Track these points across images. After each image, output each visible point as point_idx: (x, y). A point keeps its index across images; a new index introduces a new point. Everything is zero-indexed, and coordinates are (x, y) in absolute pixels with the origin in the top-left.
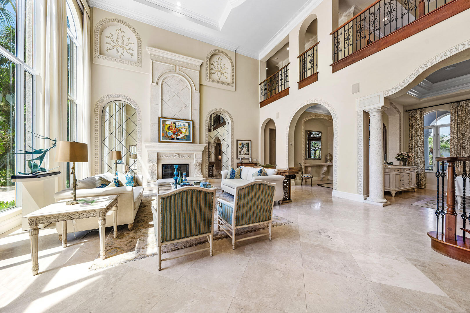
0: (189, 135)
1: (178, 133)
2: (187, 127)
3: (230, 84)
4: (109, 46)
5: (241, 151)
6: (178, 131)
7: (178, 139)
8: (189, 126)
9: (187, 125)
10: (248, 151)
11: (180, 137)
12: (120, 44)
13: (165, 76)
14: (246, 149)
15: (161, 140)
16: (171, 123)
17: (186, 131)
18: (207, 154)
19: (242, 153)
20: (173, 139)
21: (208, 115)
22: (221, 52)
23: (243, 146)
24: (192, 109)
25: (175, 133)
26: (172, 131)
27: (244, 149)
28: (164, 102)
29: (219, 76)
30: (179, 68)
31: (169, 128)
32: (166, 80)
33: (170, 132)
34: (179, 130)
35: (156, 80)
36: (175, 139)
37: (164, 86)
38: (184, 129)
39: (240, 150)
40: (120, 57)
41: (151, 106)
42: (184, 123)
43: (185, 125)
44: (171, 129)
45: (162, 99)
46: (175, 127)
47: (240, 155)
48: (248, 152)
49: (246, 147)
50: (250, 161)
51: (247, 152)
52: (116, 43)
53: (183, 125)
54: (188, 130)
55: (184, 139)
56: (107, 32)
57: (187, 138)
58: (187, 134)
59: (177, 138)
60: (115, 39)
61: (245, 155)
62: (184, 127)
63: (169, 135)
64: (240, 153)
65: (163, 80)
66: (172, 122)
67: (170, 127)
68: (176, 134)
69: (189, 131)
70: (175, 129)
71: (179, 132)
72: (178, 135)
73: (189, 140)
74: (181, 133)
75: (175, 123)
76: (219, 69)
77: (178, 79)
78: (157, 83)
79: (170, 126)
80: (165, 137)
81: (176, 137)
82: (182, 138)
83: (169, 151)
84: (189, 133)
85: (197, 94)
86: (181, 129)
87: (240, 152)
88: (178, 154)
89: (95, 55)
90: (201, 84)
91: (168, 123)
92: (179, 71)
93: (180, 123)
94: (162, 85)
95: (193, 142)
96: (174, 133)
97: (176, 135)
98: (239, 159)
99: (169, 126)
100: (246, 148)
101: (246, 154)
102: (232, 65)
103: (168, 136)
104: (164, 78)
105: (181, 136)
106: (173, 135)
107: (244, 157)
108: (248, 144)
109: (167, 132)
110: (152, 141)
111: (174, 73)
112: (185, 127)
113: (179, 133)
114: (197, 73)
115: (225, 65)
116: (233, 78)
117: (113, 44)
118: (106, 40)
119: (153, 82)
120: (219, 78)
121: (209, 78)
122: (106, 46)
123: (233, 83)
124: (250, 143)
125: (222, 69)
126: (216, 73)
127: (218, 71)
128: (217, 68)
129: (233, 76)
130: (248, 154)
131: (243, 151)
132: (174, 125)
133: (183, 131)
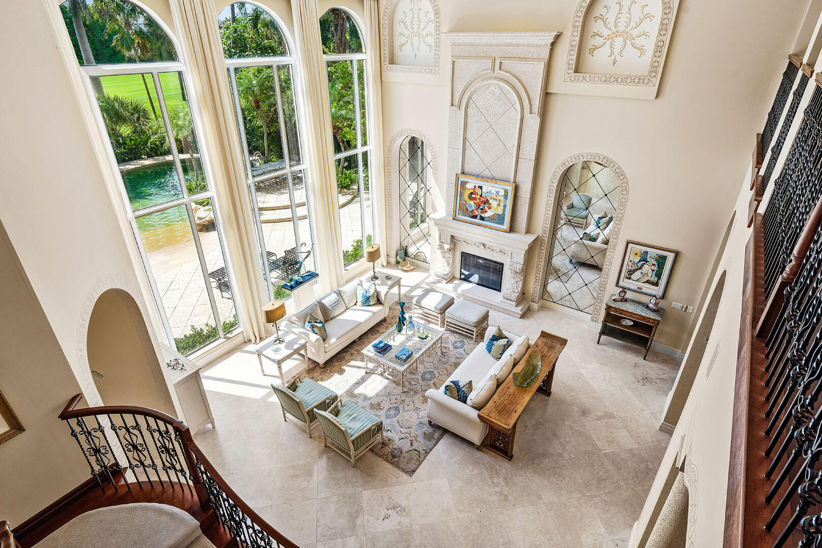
0: (504, 214)
1: (484, 207)
2: (502, 198)
4: (403, 39)
5: (635, 271)
6: (485, 204)
7: (482, 219)
8: (506, 196)
9: (502, 193)
10: (659, 275)
11: (487, 215)
12: (416, 30)
13: (472, 90)
15: (458, 217)
16: (475, 187)
17: (499, 205)
19: (637, 275)
20: (475, 217)
21: (557, 170)
23: (644, 260)
24: (517, 157)
25: (480, 206)
26: (475, 201)
27: (647, 268)
28: (467, 145)
29: (616, 51)
30: (501, 63)
31: (470, 198)
32: (474, 98)
33: (472, 202)
34: (486, 202)
35: (456, 101)
36: (479, 217)
37: (470, 110)
38: (496, 200)
39: (633, 268)
40: (415, 55)
41: (448, 152)
42: (497, 190)
43: (497, 193)
44: (475, 199)
45: (465, 139)
46: (481, 196)
47: (629, 278)
48: (659, 278)
49: (654, 265)
51: (655, 279)
52: (411, 29)
53: (495, 193)
54: (502, 204)
55: (494, 220)
56: (399, 16)
57: (499, 219)
58: (500, 212)
59: (481, 216)
60: (408, 23)
61: (647, 285)
62: (496, 198)
63: (470, 210)
64: (630, 275)
65: (470, 98)
66: (477, 186)
67: (472, 193)
68: (482, 209)
69: (505, 206)
70: (480, 199)
71: (487, 205)
72: (484, 211)
73: (502, 223)
74: (490, 208)
75: (481, 187)
76: (621, 28)
77: (497, 91)
78: (459, 107)
79: (473, 191)
80: (463, 211)
81: (480, 214)
82: (489, 217)
84: (504, 211)
85: (533, 122)
86: (491, 201)
87: (631, 272)
88: (484, 245)
89: (385, 67)
90: (550, 91)
91: (470, 186)
92: (500, 72)
93: (490, 189)
94: (467, 107)
95: (512, 229)
96: (478, 206)
97: (480, 210)
98: (622, 288)
99: (471, 191)
100: (656, 268)
101: (647, 282)
103: (467, 210)
104: (469, 93)
105: (489, 213)
106: (476, 209)
107: (641, 289)
108: (661, 260)
109: (466, 202)
111: (491, 78)
112: (498, 198)
113: (486, 208)
114: (541, 67)
115: (647, 5)
116: (658, 54)
117: (407, 33)
118: (399, 28)
119: (452, 105)
120: (613, 57)
121: (576, 71)
122: (398, 41)
123: (656, 72)
124: (671, 257)
125: (633, 24)
126: (608, 43)
127: (617, 34)
128: (613, 27)
129: (662, 47)
130: (656, 284)
131: (642, 273)
132: (479, 191)
133: (494, 204)
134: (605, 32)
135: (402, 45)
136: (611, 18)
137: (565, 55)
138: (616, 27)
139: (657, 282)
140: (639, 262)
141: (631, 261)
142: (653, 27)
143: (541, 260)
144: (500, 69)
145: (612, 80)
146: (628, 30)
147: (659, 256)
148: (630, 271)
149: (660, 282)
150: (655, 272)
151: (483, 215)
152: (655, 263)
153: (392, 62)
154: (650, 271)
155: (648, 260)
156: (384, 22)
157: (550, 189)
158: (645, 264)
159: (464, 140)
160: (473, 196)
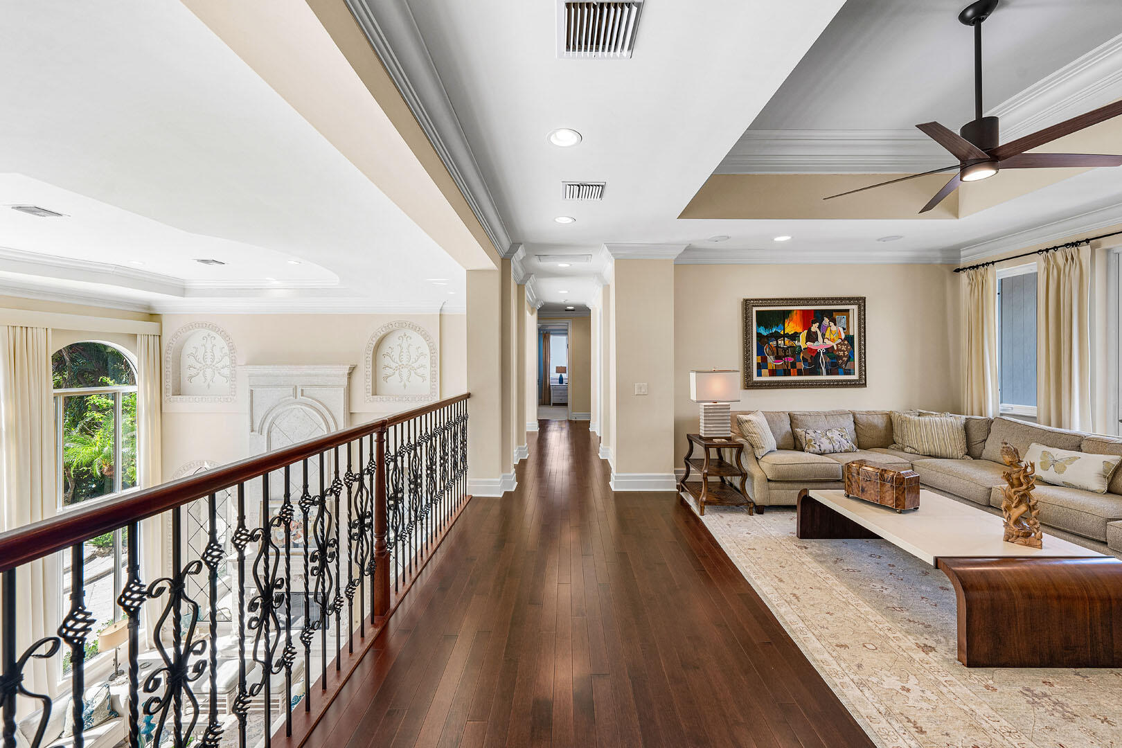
1: (298, 532)
3: (425, 398)
4: (193, 372)
7: (296, 546)
12: (209, 363)
13: (274, 415)
22: (402, 325)
29: (405, 378)
30: (303, 390)
32: (277, 422)
35: (257, 427)
37: (273, 434)
40: (210, 386)
52: (203, 362)
56: (188, 349)
60: (200, 357)
65: (273, 423)
68: (294, 535)
72: (298, 536)
76: (405, 362)
77: (300, 414)
78: (261, 432)
81: (294, 541)
89: (167, 398)
90: (352, 411)
92: (302, 398)
94: (269, 432)
102: (432, 349)
104: (271, 418)
111: (293, 403)
114: (341, 393)
115: (420, 347)
116: (434, 380)
117: (198, 366)
118: (187, 361)
119: (252, 431)
120: (403, 383)
121: (375, 393)
122: (186, 373)
123: (435, 392)
125: (413, 360)
126: (397, 373)
127: (402, 367)
128: (399, 362)
129: (435, 375)
134: (394, 365)
135: (191, 377)
136: (396, 355)
137: (362, 381)
138: (401, 362)
142: (426, 361)
144: (302, 395)
145: (404, 399)
146: (410, 363)
151: (297, 542)
153: (178, 392)
156: (168, 356)
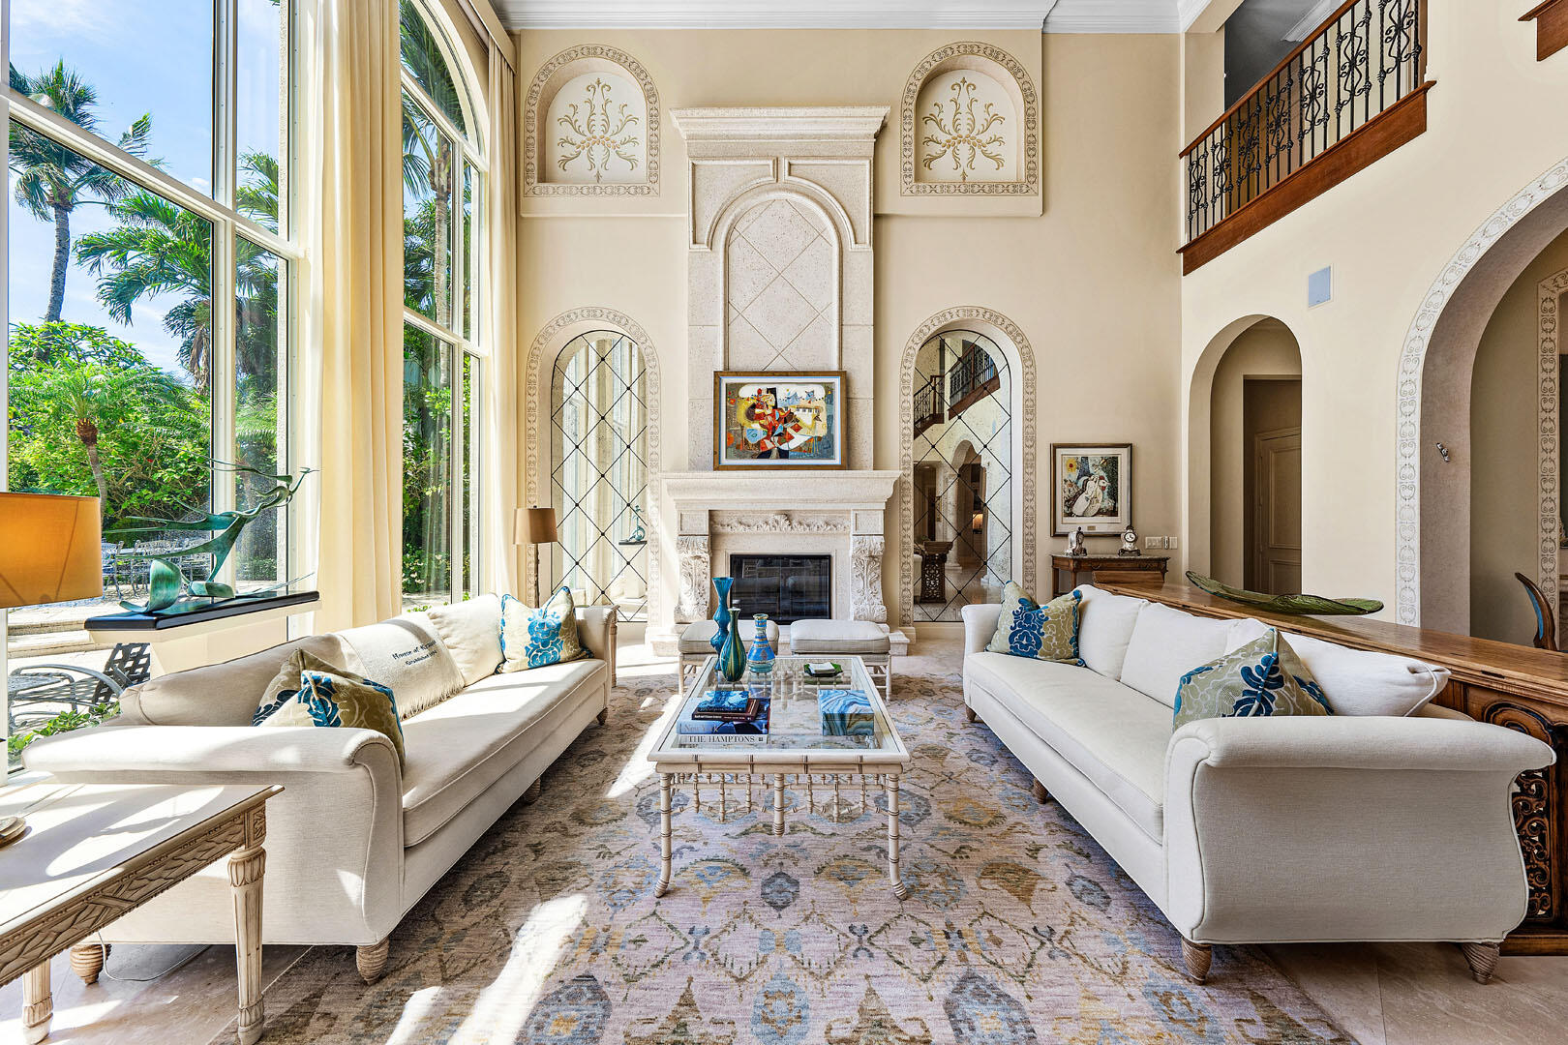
0: (830, 435)
1: (785, 429)
2: (822, 404)
3: (1014, 188)
4: (569, 150)
5: (1075, 498)
6: (785, 422)
7: (783, 454)
8: (829, 398)
9: (820, 392)
10: (1113, 494)
11: (792, 445)
12: (598, 133)
13: (738, 210)
14: (1103, 488)
15: (725, 461)
16: (760, 391)
17: (817, 418)
18: (906, 513)
19: (1081, 505)
20: (767, 454)
21: (910, 344)
22: (971, 49)
23: (1085, 473)
24: (841, 325)
25: (775, 428)
26: (762, 422)
27: (1093, 487)
28: (733, 314)
29: (964, 162)
30: (790, 165)
31: (751, 415)
32: (740, 227)
33: (756, 426)
34: (790, 417)
35: (703, 235)
36: (775, 453)
37: (734, 249)
38: (810, 409)
39: (1072, 493)
40: (598, 176)
41: (690, 335)
42: (810, 388)
43: (810, 395)
44: (761, 417)
45: (727, 303)
46: (775, 407)
47: (1070, 515)
48: (1116, 500)
49: (1101, 478)
50: (1127, 546)
51: (1108, 504)
52: (587, 133)
53: (805, 395)
54: (823, 416)
55: (809, 451)
56: (560, 108)
57: (823, 446)
58: (822, 431)
59: (780, 450)
60: (583, 124)
61: (1100, 518)
62: (808, 405)
63: (752, 441)
64: (1070, 507)
65: (732, 228)
66: (764, 388)
67: (754, 406)
68: (779, 435)
69: (830, 418)
70: (773, 415)
71: (790, 424)
72: (785, 437)
73: (830, 454)
74: (797, 429)
75: (773, 391)
76: (964, 132)
77: (787, 212)
78: (711, 245)
79: (755, 402)
80: (738, 447)
81: (777, 445)
82: (799, 449)
83: (752, 502)
84: (830, 428)
85: (862, 258)
86: (799, 414)
87: (1070, 502)
88: (787, 516)
89: (528, 188)
90: (880, 212)
91: (747, 392)
92: (791, 178)
93: (793, 389)
94: (727, 245)
95: (848, 464)
96: (771, 430)
97: (776, 439)
98: (1066, 536)
99: (751, 402)
100: (1105, 483)
101: (1100, 512)
102: (1028, 94)
103: (746, 442)
104: (732, 217)
105: (798, 440)
106: (768, 438)
107: (1093, 528)
108: (1111, 464)
109: (742, 427)
110: (694, 466)
111: (775, 190)
112: (814, 404)
113: (790, 431)
114: (864, 170)
115: (991, 104)
116: (1031, 153)
117: (578, 139)
118: (559, 131)
119: (696, 242)
120: (960, 170)
121: (917, 180)
122: (558, 150)
123: (1034, 176)
124: (1123, 455)
125: (979, 127)
126: (949, 151)
127: (960, 140)
128: (952, 131)
129: (1034, 143)
130: (1113, 512)
131: (1087, 499)
132: (770, 400)
133: (805, 418)
134: (943, 137)
135: (566, 160)
136: (947, 119)
137: (898, 156)
138: (956, 131)
139: (1115, 507)
140: (1078, 478)
141: (1066, 481)
143: (906, 526)
144: (790, 174)
145: (976, 189)
146: (973, 135)
147: (1106, 460)
148: (1068, 501)
149: (1119, 505)
150: (1106, 490)
151: (784, 447)
152: (1102, 473)
153: (543, 179)
154: (1099, 490)
155: (1091, 471)
156: (530, 108)
157: (904, 381)
158: (1087, 480)
159: (725, 305)
160: (757, 411)
